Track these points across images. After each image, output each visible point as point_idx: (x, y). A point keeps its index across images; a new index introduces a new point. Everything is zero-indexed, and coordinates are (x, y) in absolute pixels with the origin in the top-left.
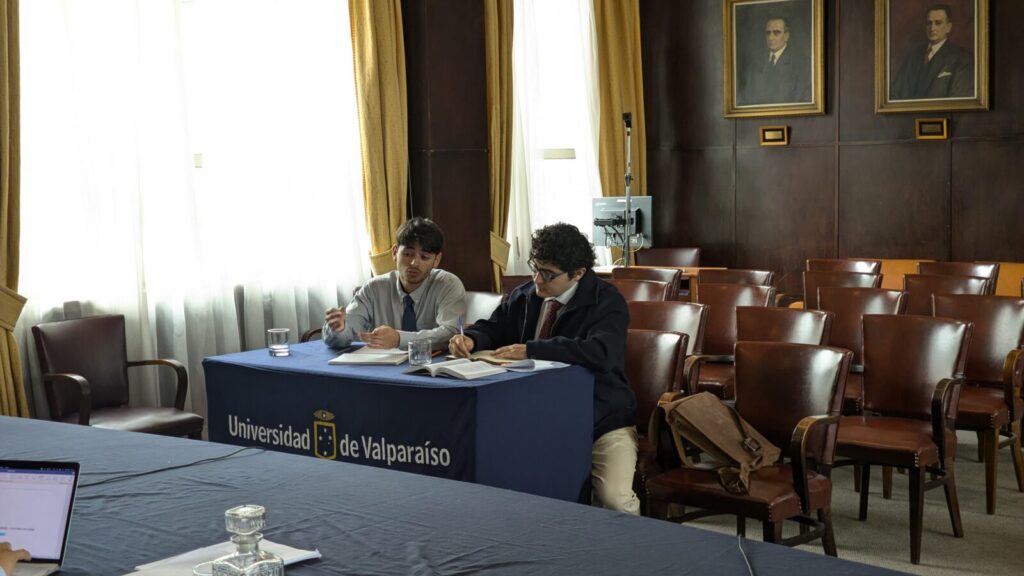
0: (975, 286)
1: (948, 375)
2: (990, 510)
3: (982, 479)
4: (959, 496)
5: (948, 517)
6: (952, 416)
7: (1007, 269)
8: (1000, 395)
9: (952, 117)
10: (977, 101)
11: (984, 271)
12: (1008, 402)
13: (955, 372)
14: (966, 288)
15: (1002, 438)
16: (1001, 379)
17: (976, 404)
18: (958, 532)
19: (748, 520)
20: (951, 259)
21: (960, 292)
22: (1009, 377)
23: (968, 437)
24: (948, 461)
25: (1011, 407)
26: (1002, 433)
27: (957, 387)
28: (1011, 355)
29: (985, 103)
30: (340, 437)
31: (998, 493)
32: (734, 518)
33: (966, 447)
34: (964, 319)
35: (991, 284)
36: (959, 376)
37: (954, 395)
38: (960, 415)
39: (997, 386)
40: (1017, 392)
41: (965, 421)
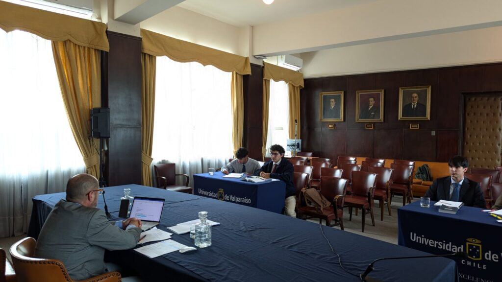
0: (379, 164)
1: (372, 186)
2: (382, 220)
3: (380, 212)
4: (374, 216)
5: (371, 221)
6: (373, 196)
7: (387, 160)
8: (385, 192)
9: (374, 123)
10: (381, 120)
11: (382, 161)
12: (387, 193)
13: (374, 186)
14: (377, 165)
15: (385, 202)
16: (385, 188)
17: (379, 194)
18: (374, 225)
19: (322, 220)
20: (373, 158)
21: (375, 166)
22: (387, 187)
23: (377, 201)
24: (372, 207)
25: (387, 195)
26: (385, 201)
27: (374, 189)
28: (388, 182)
29: (382, 121)
30: (225, 195)
31: (384, 215)
32: (319, 219)
33: (376, 204)
34: (376, 173)
35: (383, 164)
36: (375, 187)
37: (374, 191)
38: (375, 196)
39: (384, 189)
40: (389, 191)
41: (376, 198)
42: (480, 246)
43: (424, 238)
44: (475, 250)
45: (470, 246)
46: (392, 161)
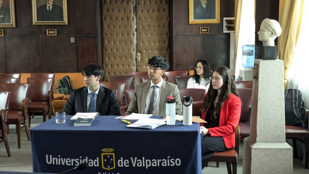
0: (13, 81)
1: (4, 108)
2: (19, 147)
3: (17, 138)
4: (9, 144)
5: (6, 151)
6: (6, 120)
7: (23, 75)
8: (21, 113)
9: (4, 29)
10: (12, 25)
11: (16, 76)
12: (23, 115)
13: (6, 107)
14: (10, 81)
15: (22, 126)
16: (21, 108)
17: (13, 116)
18: (9, 155)
20: (7, 73)
21: (8, 82)
22: (23, 107)
23: (13, 126)
24: (5, 134)
25: (24, 116)
26: (22, 124)
27: (7, 112)
28: (23, 101)
29: (14, 26)
31: (21, 142)
33: (12, 129)
34: (8, 91)
35: (18, 81)
36: (8, 108)
37: (6, 114)
38: (8, 120)
39: (20, 110)
40: (26, 111)
41: (10, 122)
42: (113, 154)
43: (60, 158)
44: (109, 160)
45: (105, 157)
46: (29, 75)
